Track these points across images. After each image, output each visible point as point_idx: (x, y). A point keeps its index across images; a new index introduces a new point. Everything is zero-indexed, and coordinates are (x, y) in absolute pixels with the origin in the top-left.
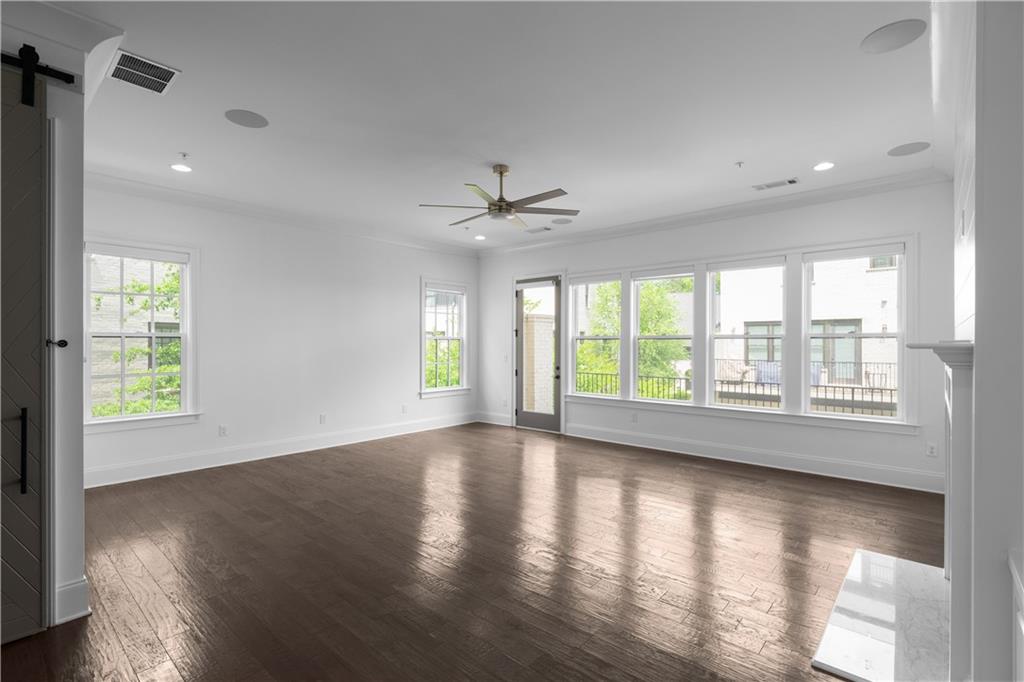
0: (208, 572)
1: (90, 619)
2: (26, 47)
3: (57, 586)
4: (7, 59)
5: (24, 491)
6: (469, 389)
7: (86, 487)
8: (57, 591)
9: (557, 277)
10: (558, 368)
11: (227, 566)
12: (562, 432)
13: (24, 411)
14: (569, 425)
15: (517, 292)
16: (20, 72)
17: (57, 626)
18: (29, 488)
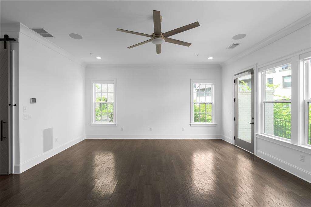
2: (5, 35)
4: (2, 40)
6: (216, 124)
8: (14, 165)
9: (252, 69)
10: (253, 119)
12: (255, 154)
13: (2, 121)
14: (258, 151)
15: (235, 80)
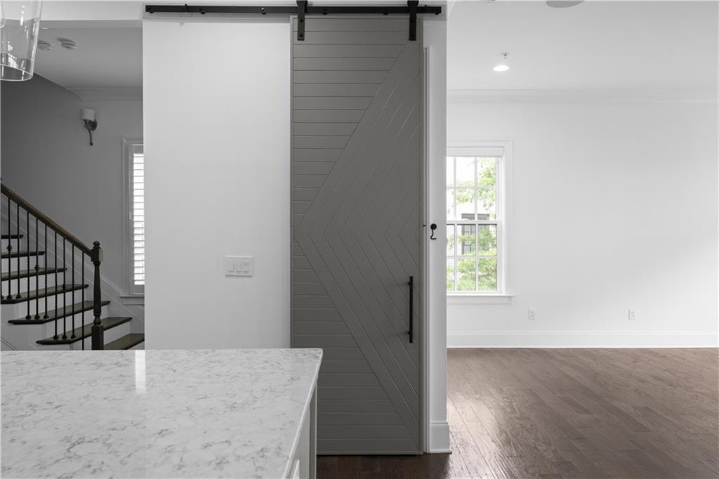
0: (536, 447)
1: (450, 456)
3: (431, 421)
5: (411, 341)
7: (448, 347)
8: (431, 425)
11: (553, 448)
13: (411, 278)
16: (408, 16)
17: (430, 454)
18: (414, 340)
